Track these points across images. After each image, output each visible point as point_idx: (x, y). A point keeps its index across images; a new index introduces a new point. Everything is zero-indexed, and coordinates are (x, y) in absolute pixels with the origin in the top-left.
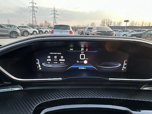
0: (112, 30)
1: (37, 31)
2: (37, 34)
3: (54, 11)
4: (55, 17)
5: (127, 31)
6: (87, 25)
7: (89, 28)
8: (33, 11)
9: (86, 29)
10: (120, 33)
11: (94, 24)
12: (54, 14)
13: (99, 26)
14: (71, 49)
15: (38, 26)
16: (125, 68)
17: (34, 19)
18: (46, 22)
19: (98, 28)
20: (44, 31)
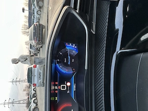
0: (33, 26)
1: (33, 99)
2: (36, 99)
3: (13, 82)
4: (19, 81)
5: (33, 10)
6: (27, 49)
8: (13, 103)
9: (32, 50)
10: (35, 17)
11: (26, 42)
12: (16, 81)
13: (29, 37)
14: (56, 99)
15: (29, 98)
16: (74, 45)
17: (21, 102)
18: (24, 90)
19: (31, 39)
20: (33, 92)
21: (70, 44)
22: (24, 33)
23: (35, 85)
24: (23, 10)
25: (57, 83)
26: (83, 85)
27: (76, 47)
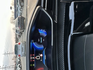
0: (17, 18)
1: (19, 65)
2: (21, 65)
3: (5, 54)
4: (9, 54)
5: (18, 8)
6: (14, 33)
7: (16, 32)
8: (5, 68)
9: (17, 34)
10: (19, 12)
11: (13, 28)
12: (7, 54)
13: (15, 25)
14: (34, 65)
15: (16, 64)
16: (44, 30)
17: (11, 67)
18: (13, 59)
19: (16, 27)
20: (19, 60)
21: (42, 30)
22: (12, 22)
23: (20, 56)
24: (11, 8)
25: (34, 55)
26: (50, 55)
27: (45, 31)
